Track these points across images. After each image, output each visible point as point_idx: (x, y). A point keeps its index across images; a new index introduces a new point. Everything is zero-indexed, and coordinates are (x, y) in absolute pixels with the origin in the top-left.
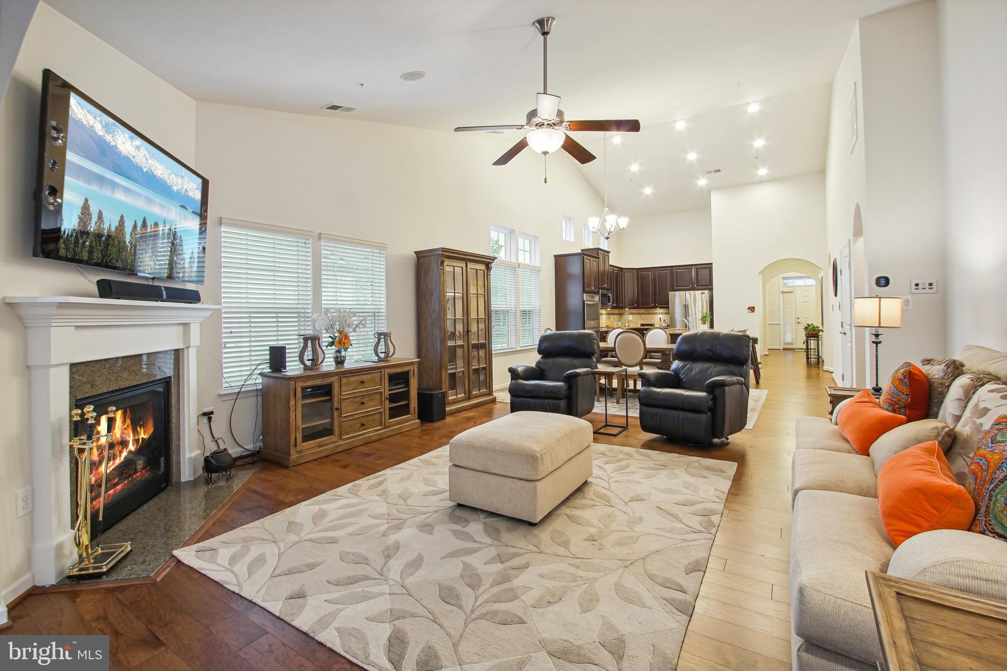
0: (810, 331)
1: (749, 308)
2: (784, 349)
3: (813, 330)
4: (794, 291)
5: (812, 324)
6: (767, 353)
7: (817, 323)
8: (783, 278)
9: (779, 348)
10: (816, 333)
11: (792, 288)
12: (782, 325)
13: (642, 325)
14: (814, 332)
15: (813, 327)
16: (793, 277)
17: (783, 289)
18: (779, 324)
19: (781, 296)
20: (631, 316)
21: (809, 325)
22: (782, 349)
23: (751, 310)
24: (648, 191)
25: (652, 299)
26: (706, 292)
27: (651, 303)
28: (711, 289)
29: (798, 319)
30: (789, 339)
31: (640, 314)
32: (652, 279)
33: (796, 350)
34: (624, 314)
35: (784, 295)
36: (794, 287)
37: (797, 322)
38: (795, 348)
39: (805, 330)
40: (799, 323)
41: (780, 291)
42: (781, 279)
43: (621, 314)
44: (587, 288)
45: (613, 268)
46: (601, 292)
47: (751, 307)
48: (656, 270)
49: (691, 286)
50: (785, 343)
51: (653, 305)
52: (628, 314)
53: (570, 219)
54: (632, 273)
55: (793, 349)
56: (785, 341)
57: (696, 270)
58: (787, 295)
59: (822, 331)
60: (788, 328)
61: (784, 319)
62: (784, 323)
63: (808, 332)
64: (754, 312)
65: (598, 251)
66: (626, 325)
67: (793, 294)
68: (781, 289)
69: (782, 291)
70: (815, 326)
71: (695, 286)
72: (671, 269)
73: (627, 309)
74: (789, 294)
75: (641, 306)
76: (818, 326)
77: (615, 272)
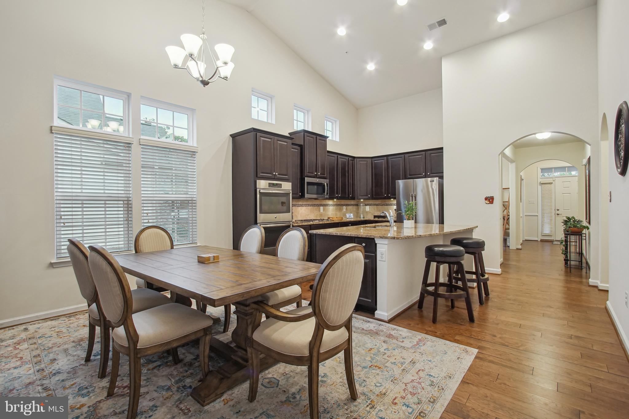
0: (569, 227)
1: (486, 199)
2: (542, 241)
3: (575, 226)
4: (554, 182)
5: (573, 218)
6: (520, 247)
7: (580, 216)
9: (536, 239)
10: (580, 230)
11: (552, 179)
12: (540, 215)
13: (375, 217)
14: (575, 229)
15: (574, 221)
16: (551, 168)
17: (541, 180)
18: (537, 216)
19: (540, 187)
20: (368, 207)
21: (569, 218)
22: (539, 240)
23: (489, 201)
24: (371, 67)
25: (385, 190)
26: (436, 179)
27: (384, 193)
28: (441, 177)
29: (558, 210)
30: (547, 231)
31: (377, 205)
32: (385, 167)
33: (555, 243)
34: (360, 205)
35: (543, 186)
36: (554, 178)
37: (556, 214)
38: (554, 240)
39: (564, 225)
40: (558, 215)
41: (539, 182)
42: (540, 170)
43: (357, 205)
44: (262, 173)
45: (336, 156)
46: (307, 180)
47: (489, 197)
48: (389, 157)
49: (424, 174)
50: (542, 234)
51: (385, 195)
52: (363, 206)
53: (269, 97)
54: (366, 162)
55: (551, 241)
56: (542, 233)
57: (430, 155)
58: (546, 186)
59: (588, 228)
60: (546, 220)
61: (542, 210)
62: (542, 214)
63: (568, 228)
64: (492, 203)
65: (304, 134)
66: (361, 216)
67: (552, 185)
68: (540, 180)
69: (540, 182)
70: (577, 220)
71: (429, 174)
72: (404, 155)
73: (362, 200)
74: (549, 185)
75: (374, 197)
76: (581, 220)
77: (340, 160)
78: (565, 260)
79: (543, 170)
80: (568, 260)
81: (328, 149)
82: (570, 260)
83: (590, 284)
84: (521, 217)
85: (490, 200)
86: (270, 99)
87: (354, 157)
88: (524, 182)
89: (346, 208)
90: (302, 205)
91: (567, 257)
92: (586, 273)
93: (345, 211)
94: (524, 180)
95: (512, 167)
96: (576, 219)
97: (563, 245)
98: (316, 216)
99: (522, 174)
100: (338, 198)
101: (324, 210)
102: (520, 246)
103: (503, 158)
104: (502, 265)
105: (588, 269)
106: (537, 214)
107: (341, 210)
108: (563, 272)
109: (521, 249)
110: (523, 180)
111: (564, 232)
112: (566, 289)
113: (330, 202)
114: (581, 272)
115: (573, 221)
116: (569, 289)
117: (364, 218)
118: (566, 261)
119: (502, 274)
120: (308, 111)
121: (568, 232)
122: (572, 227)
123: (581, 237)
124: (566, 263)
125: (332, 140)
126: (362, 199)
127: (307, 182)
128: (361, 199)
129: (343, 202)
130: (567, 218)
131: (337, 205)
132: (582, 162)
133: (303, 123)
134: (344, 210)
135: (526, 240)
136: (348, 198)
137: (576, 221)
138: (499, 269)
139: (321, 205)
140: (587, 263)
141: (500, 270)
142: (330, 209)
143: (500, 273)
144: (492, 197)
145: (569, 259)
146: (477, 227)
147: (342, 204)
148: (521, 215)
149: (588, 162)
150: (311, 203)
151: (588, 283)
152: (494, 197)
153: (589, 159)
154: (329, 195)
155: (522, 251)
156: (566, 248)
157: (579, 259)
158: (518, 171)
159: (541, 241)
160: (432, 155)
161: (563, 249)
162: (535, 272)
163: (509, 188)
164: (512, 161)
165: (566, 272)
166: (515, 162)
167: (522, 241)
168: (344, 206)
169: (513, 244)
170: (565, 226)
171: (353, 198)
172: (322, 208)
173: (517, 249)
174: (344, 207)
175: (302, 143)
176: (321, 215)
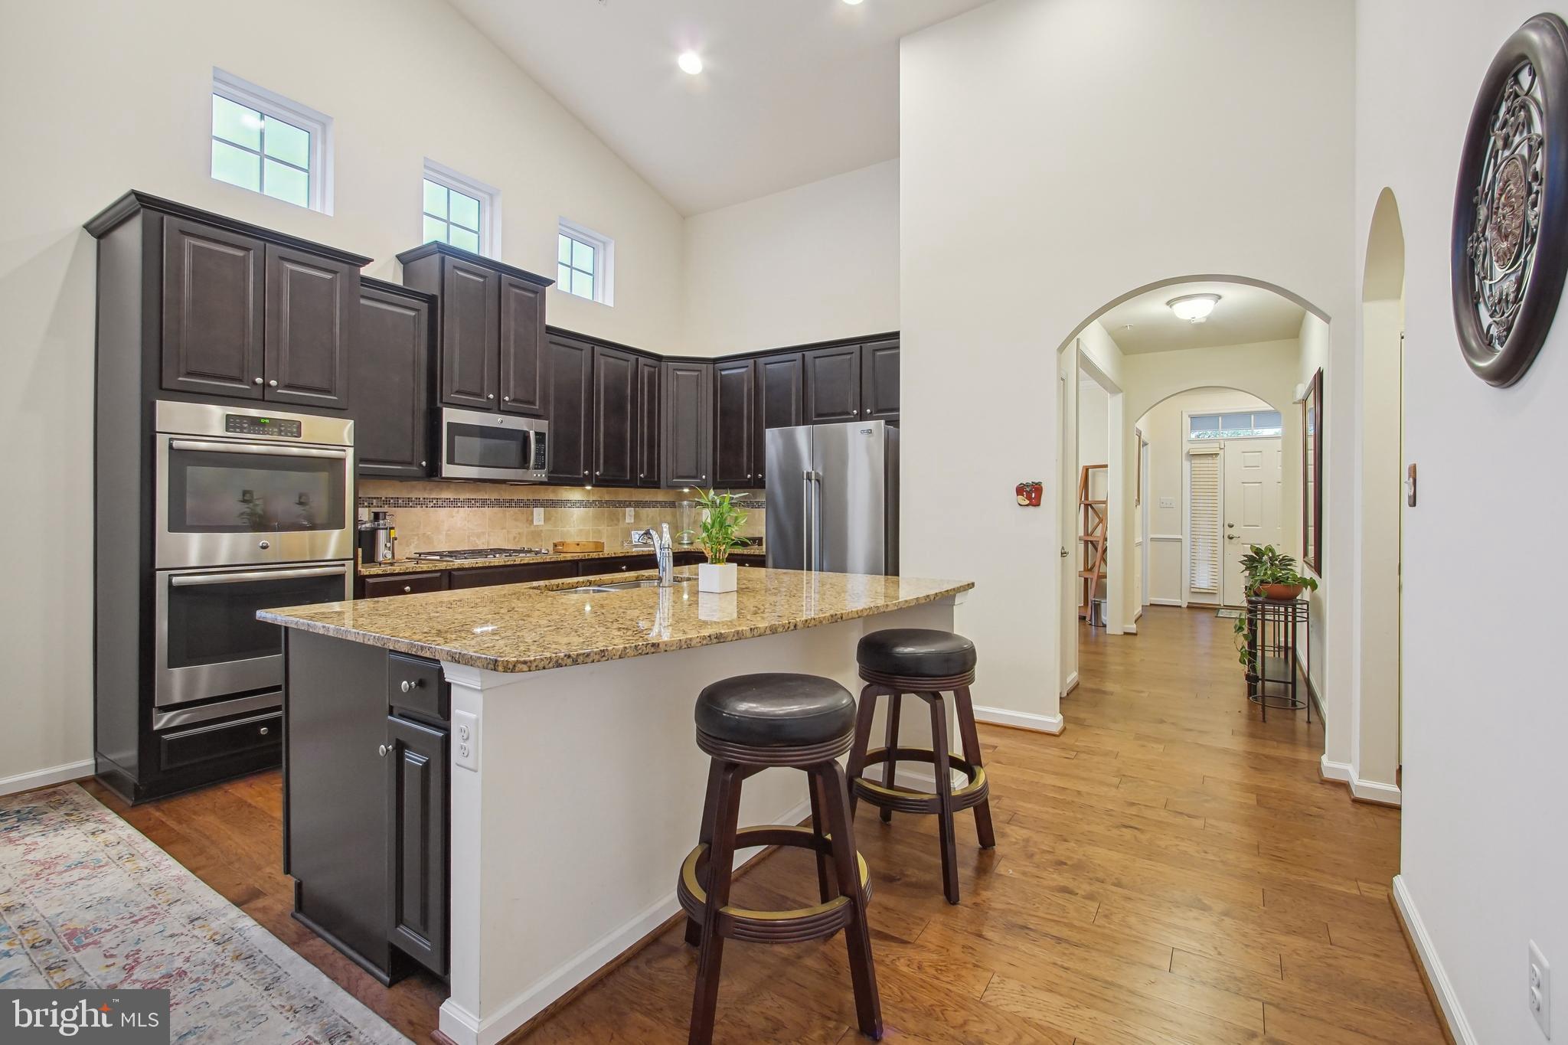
0: (1262, 582)
1: (1020, 490)
2: (1192, 607)
3: (1277, 580)
4: (1221, 452)
5: (1272, 550)
6: (1132, 628)
7: (1290, 544)
8: (1192, 418)
9: (1176, 601)
10: (1290, 591)
11: (1217, 445)
12: (1187, 543)
14: (1279, 589)
16: (1216, 416)
17: (1190, 446)
18: (1180, 540)
19: (1186, 465)
21: (1258, 552)
22: (1185, 605)
23: (1029, 498)
24: (691, 63)
25: (749, 459)
26: (877, 426)
27: (745, 469)
28: (894, 422)
29: (1231, 526)
30: (1203, 582)
32: (749, 390)
33: (1223, 613)
34: (681, 506)
35: (1197, 461)
36: (1222, 442)
37: (1226, 537)
38: (1220, 605)
39: (1246, 569)
40: (1231, 538)
41: (1185, 451)
42: (1187, 421)
43: (672, 505)
44: (189, 374)
45: (587, 347)
46: (451, 415)
47: (1027, 485)
48: (761, 361)
49: (855, 412)
50: (1193, 590)
51: (749, 476)
52: (690, 506)
53: (317, 121)
54: (696, 373)
55: (1213, 609)
56: (1193, 586)
57: (874, 355)
58: (1201, 461)
59: (1314, 586)
60: (1203, 552)
61: (1193, 526)
62: (1193, 536)
63: (1257, 584)
64: (1038, 504)
65: (443, 261)
66: (683, 538)
67: (1219, 460)
68: (1187, 447)
69: (1189, 452)
70: (1281, 557)
71: (868, 411)
72: (803, 355)
73: (686, 490)
74: (1209, 461)
75: (718, 480)
76: (1291, 556)
77: (602, 363)
78: (1248, 677)
79: (1197, 421)
80: (1256, 679)
81: (549, 322)
82: (1264, 680)
83: (1327, 775)
84: (1140, 544)
85: (1031, 493)
86: (318, 127)
87: (659, 358)
88: (1148, 453)
89: (633, 513)
90: (453, 503)
91: (1254, 669)
92: (1309, 722)
93: (633, 521)
94: (1149, 446)
95: (1114, 404)
96: (1277, 554)
97: (1244, 635)
98: (515, 538)
99: (1141, 425)
100: (600, 483)
101: (547, 519)
102: (1135, 626)
103: (1080, 369)
104: (1069, 699)
105: (1312, 708)
106: (1180, 537)
107: (618, 520)
108: (1241, 722)
109: (1135, 634)
110: (1145, 444)
111: (1247, 596)
112: (1254, 796)
113: (575, 494)
114: (1293, 719)
115: (1270, 558)
116: (1262, 798)
117: (692, 543)
118: (1252, 679)
119: (1064, 730)
120: (491, 196)
121: (1256, 594)
122: (1269, 583)
123: (1294, 610)
124: (1252, 691)
125: (569, 296)
126: (687, 487)
127: (449, 424)
128: (682, 487)
129: (623, 494)
130: (1254, 549)
131: (601, 504)
132: (1294, 392)
133: (476, 232)
134: (627, 521)
135: (1151, 605)
136: (632, 483)
137: (1277, 560)
138: (1055, 716)
139: (537, 503)
140: (1311, 694)
141: (1060, 717)
142: (575, 516)
143: (1056, 730)
144: (1036, 484)
145: (1260, 677)
146: (971, 585)
147: (620, 502)
148: (1138, 539)
149: (1313, 387)
150: (494, 496)
151: (1319, 771)
152: (1043, 485)
153: (1320, 375)
154: (550, 472)
155: (1138, 642)
156: (1252, 644)
157: (1286, 674)
158: (1129, 418)
159: (1188, 607)
160: (879, 353)
161: (1243, 647)
162: (1162, 722)
163: (1106, 466)
164: (1114, 389)
165: (1252, 718)
166: (1122, 392)
167: (1140, 609)
168: (629, 506)
169: (1116, 618)
170: (1247, 573)
171: (652, 483)
172: (539, 513)
173: (1125, 633)
174: (630, 511)
175: (435, 291)
176: (536, 534)
